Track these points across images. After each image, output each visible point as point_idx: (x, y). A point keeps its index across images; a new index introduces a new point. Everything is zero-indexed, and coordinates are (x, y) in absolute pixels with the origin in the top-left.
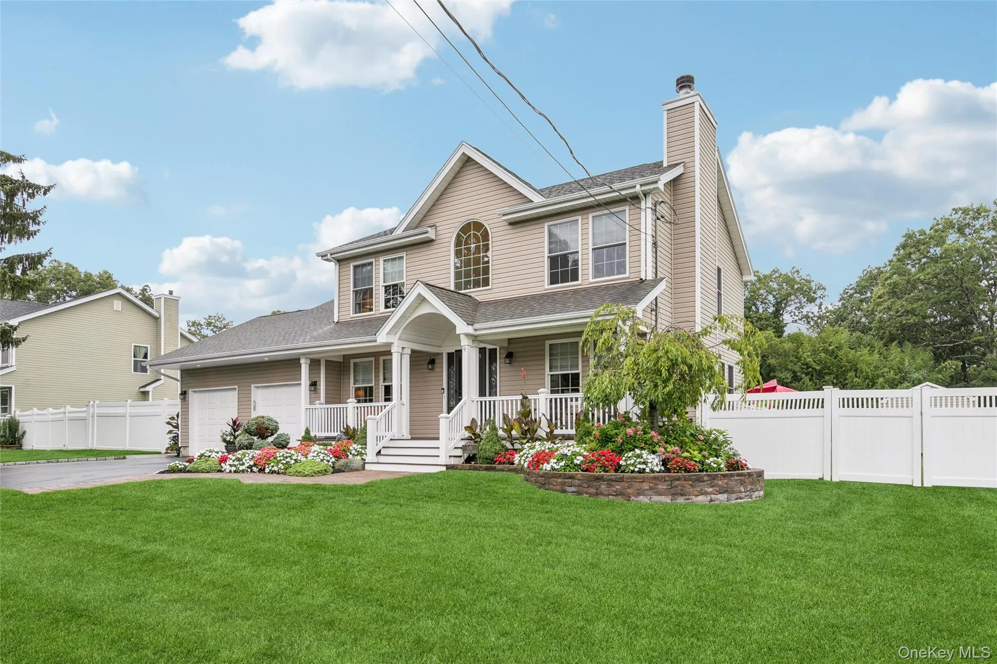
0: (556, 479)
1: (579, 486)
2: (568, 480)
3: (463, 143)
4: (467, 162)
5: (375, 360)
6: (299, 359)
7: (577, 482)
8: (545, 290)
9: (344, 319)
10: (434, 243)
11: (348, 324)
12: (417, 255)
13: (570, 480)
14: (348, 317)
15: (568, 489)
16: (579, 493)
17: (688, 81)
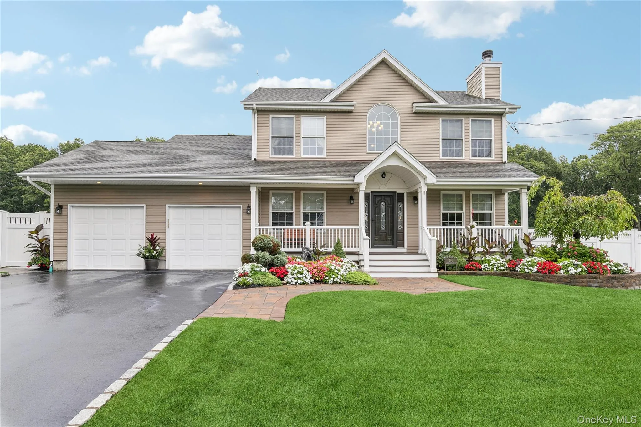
0: (582, 280)
1: (601, 282)
2: (591, 280)
3: (385, 51)
4: (384, 63)
5: (296, 193)
6: (250, 187)
7: (600, 280)
8: (440, 160)
9: (262, 157)
10: (352, 114)
11: (265, 162)
12: (337, 120)
13: (595, 280)
14: (268, 157)
15: (593, 285)
16: (600, 287)
17: (489, 54)
